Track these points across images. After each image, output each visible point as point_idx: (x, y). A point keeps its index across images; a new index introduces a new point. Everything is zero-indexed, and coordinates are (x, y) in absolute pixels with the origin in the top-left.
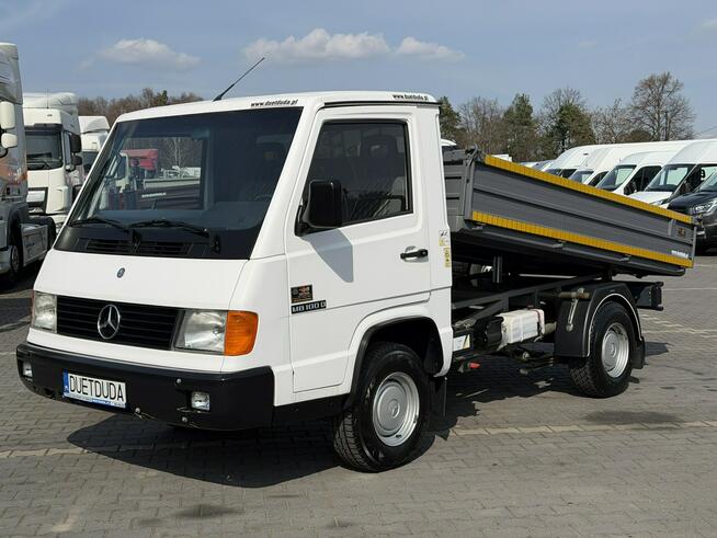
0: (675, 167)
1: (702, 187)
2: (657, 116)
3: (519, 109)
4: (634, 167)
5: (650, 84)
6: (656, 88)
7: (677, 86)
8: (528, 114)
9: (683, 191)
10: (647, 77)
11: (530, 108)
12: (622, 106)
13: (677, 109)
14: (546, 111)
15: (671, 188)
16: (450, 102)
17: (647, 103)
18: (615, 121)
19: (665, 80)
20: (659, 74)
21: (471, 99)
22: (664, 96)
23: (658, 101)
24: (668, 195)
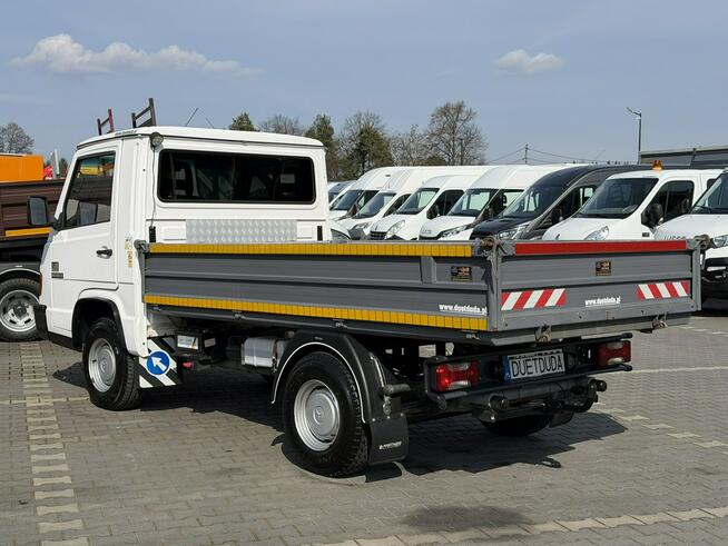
0: (477, 191)
1: (506, 213)
2: (451, 143)
3: (320, 130)
4: (436, 190)
5: (445, 111)
6: (451, 116)
7: (470, 115)
8: (329, 136)
9: (486, 217)
10: (443, 105)
11: (331, 129)
12: (420, 131)
13: (470, 138)
14: (347, 133)
15: (474, 213)
16: (250, 119)
17: (442, 130)
18: (412, 146)
19: (459, 109)
20: (454, 102)
21: (272, 117)
22: (459, 124)
23: (454, 128)
24: (471, 220)
